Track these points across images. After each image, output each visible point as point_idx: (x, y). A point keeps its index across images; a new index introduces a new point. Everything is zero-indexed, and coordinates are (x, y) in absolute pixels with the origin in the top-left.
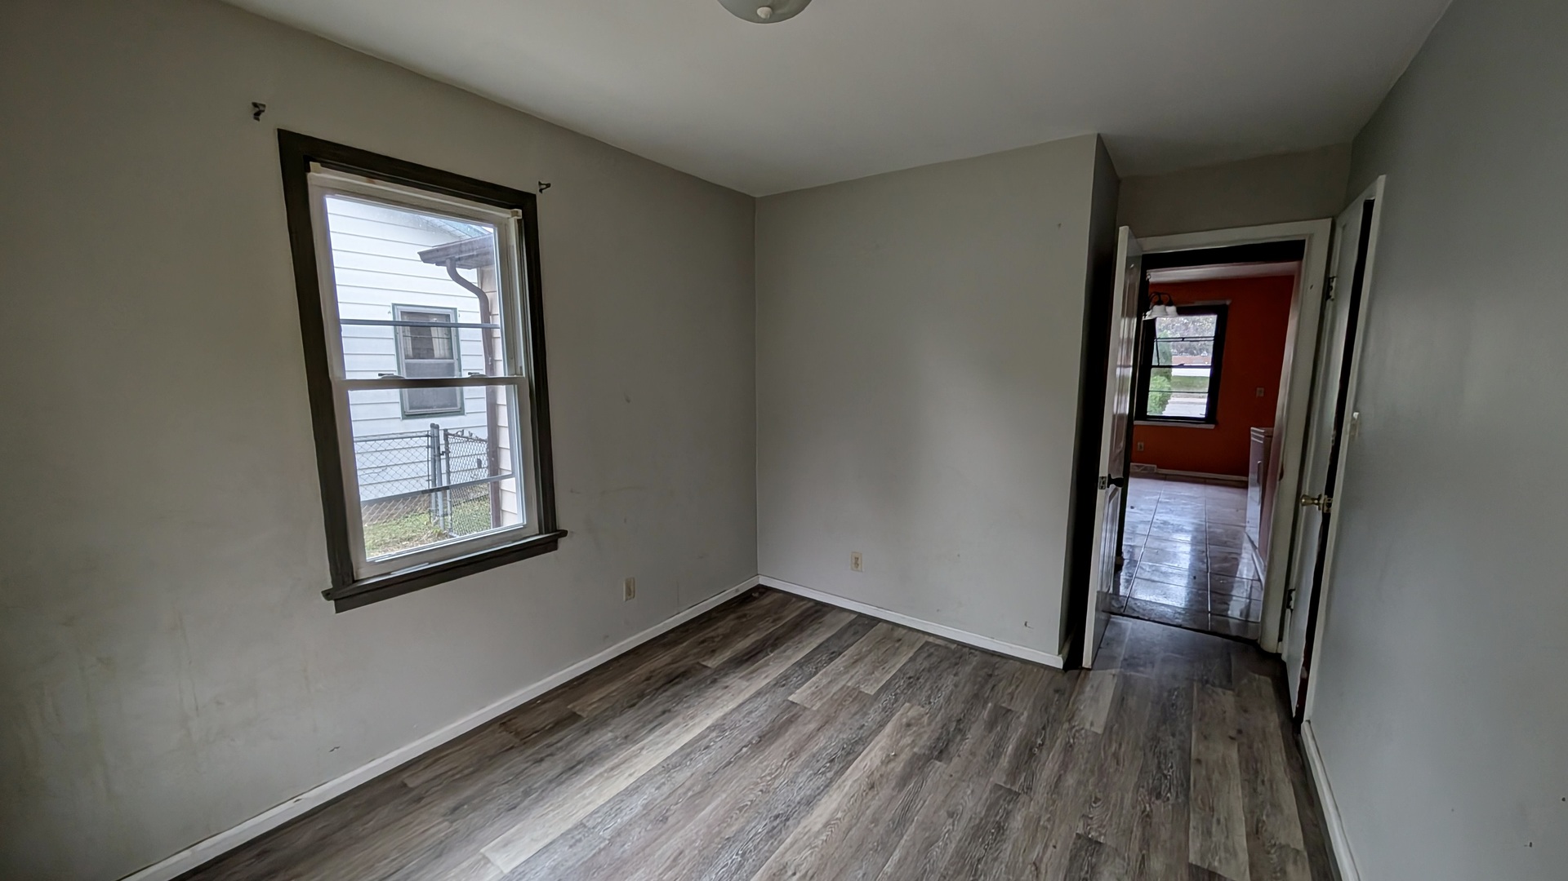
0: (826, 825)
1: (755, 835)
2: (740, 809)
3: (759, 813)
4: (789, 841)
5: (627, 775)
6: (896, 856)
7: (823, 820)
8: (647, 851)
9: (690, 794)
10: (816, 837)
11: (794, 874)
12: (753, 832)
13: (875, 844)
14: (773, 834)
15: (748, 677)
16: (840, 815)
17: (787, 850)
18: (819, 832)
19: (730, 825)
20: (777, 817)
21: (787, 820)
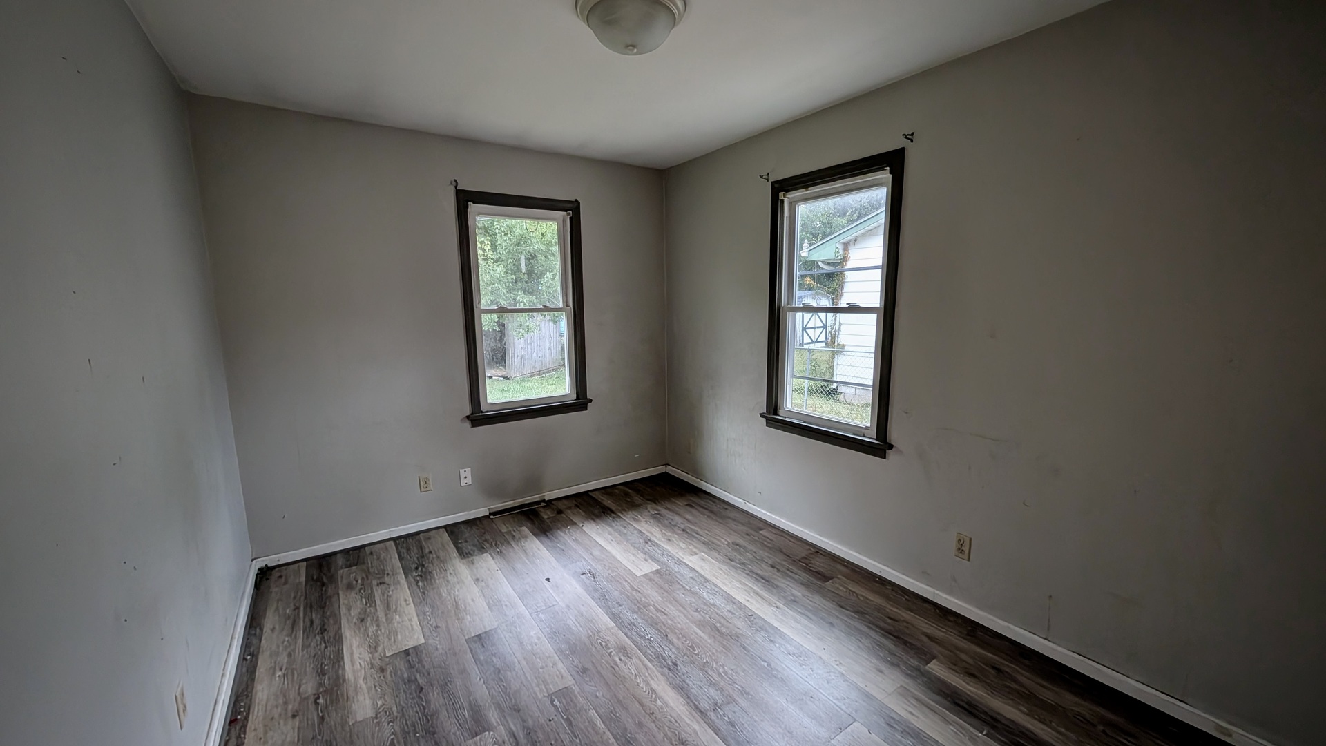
0: (652, 690)
1: (663, 649)
2: (692, 647)
3: (684, 655)
4: (650, 665)
5: (747, 598)
6: (600, 724)
7: (659, 689)
8: (674, 602)
9: (718, 625)
10: (644, 681)
11: (620, 660)
12: (666, 648)
13: (618, 715)
14: (659, 658)
15: (904, 693)
16: (659, 703)
17: (640, 660)
18: (648, 684)
19: (678, 639)
20: (675, 664)
21: (669, 669)
